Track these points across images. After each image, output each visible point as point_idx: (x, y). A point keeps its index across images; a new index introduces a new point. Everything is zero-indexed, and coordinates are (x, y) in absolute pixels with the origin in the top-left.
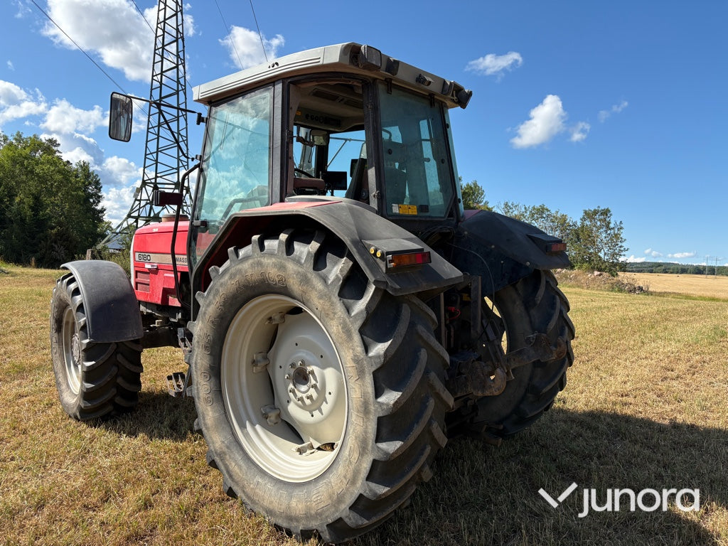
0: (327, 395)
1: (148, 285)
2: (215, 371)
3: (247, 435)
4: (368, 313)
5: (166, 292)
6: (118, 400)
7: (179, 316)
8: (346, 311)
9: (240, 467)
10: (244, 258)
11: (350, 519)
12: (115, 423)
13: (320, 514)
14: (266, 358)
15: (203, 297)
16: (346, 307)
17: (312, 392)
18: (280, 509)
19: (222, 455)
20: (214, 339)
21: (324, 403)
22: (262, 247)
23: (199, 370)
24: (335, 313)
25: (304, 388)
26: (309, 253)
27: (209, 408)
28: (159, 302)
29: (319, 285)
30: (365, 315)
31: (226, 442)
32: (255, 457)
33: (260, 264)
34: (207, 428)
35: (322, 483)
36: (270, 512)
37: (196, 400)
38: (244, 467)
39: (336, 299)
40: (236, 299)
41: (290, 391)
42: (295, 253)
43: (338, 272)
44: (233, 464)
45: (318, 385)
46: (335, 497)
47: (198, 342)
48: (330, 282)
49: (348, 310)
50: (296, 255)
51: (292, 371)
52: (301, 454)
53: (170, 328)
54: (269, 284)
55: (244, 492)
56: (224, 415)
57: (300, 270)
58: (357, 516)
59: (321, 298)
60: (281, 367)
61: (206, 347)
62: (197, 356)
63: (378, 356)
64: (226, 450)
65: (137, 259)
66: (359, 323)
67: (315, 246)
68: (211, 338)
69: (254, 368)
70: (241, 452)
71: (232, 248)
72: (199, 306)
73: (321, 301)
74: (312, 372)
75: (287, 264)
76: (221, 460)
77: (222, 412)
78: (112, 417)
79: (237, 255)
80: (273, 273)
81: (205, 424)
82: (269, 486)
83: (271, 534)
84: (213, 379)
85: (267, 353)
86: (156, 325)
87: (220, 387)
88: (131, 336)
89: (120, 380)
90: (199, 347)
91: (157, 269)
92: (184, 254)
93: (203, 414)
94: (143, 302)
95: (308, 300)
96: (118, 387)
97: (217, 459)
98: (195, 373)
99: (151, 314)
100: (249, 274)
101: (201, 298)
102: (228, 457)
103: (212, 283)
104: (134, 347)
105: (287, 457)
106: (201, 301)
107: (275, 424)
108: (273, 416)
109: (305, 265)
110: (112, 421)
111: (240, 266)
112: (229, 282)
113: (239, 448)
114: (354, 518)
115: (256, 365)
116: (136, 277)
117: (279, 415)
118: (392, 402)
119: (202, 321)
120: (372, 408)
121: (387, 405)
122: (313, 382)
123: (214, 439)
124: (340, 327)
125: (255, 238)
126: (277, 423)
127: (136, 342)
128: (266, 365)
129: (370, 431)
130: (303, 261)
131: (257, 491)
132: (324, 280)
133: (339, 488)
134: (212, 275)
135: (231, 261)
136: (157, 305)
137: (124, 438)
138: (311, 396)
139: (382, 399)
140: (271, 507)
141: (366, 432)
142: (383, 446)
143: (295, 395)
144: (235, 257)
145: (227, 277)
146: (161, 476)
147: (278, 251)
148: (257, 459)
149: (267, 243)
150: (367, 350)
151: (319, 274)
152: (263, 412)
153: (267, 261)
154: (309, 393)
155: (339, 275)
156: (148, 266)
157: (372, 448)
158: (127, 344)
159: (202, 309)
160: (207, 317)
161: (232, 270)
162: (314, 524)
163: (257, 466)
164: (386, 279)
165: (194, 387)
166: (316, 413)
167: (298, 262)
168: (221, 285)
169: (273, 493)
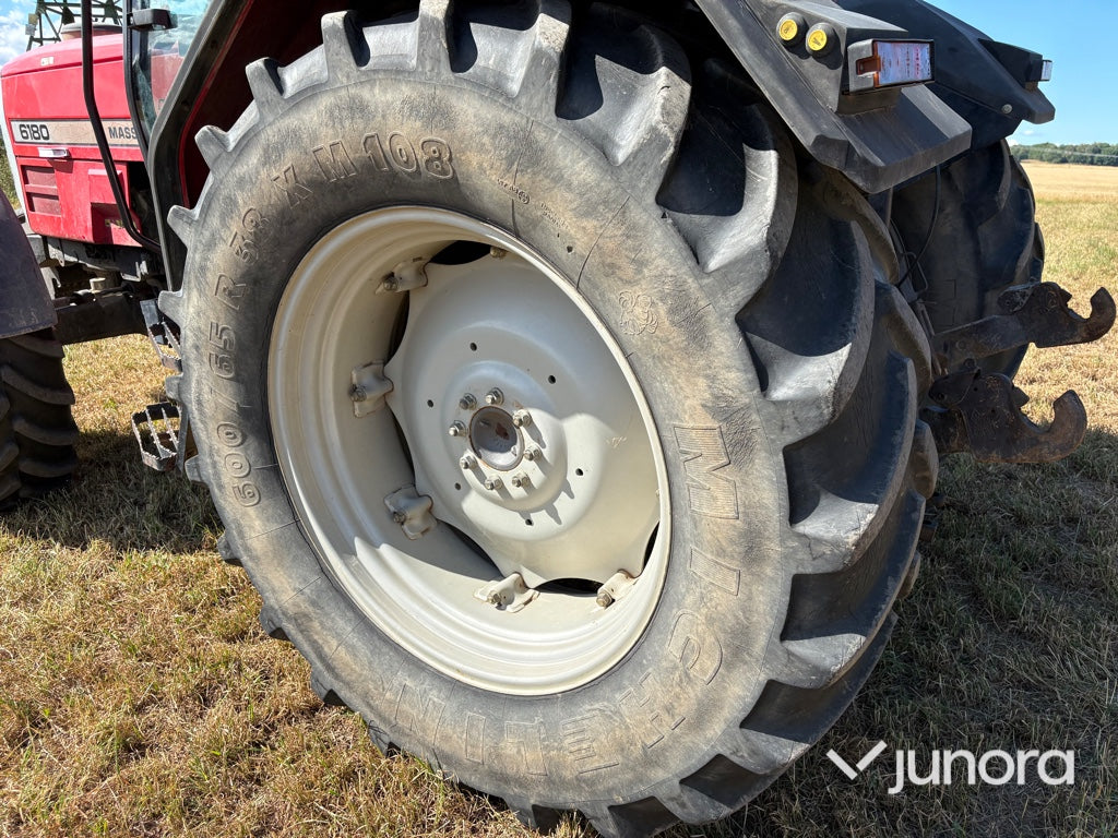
0: (572, 477)
1: (56, 197)
2: (255, 421)
3: (359, 572)
4: (773, 257)
5: (100, 214)
6: (27, 467)
7: (143, 268)
8: (687, 253)
9: (352, 649)
10: (299, 93)
11: (683, 805)
12: (32, 513)
13: (591, 783)
14: (382, 377)
15: (191, 222)
16: (686, 240)
17: (529, 468)
18: (473, 755)
19: (300, 619)
20: (238, 339)
21: (563, 495)
22: (360, 52)
23: (213, 417)
24: (640, 264)
25: (503, 459)
26: (538, 55)
27: (252, 512)
28: (89, 238)
29: (578, 166)
30: (764, 266)
31: (307, 591)
32: (388, 624)
33: (358, 108)
34: (252, 558)
35: (588, 710)
36: (444, 758)
37: (215, 491)
38: (363, 649)
39: (645, 212)
40: (290, 223)
41: (467, 466)
42: (480, 62)
43: (658, 117)
44: (334, 643)
45: (545, 452)
46: (637, 751)
47: (197, 348)
48: (621, 156)
49: (695, 250)
50: (486, 68)
51: (467, 416)
52: (500, 607)
53: (126, 296)
54: (394, 174)
55: (369, 705)
56: (293, 528)
57: (507, 118)
58: (703, 800)
59: (588, 210)
60: (430, 403)
61: (221, 362)
62: (198, 382)
63: (809, 402)
64: (311, 609)
65: (18, 138)
66: (740, 293)
67: (550, 31)
68: (230, 335)
69: (357, 405)
70: (350, 614)
71: (259, 63)
72: (182, 249)
73: (590, 224)
74: (528, 422)
75: (454, 100)
76: (302, 632)
77: (288, 520)
78: (25, 500)
79: (279, 86)
80: (406, 136)
81: (247, 549)
82: (434, 696)
83: (455, 809)
84: (252, 442)
85: (385, 364)
86: (93, 291)
87: (274, 459)
88: (24, 323)
89: (20, 426)
90: (201, 363)
91: (69, 158)
92: (125, 118)
93: (239, 526)
94: (54, 238)
95: (535, 223)
96: (18, 440)
97: (289, 628)
98: (200, 425)
99: (77, 265)
100: (324, 143)
101: (185, 224)
102: (316, 624)
103: (210, 179)
104: (41, 348)
105: (469, 618)
106: (186, 235)
107: (423, 533)
108: (415, 515)
109: (523, 100)
110: (26, 507)
111: (292, 121)
112: (263, 173)
113: (342, 605)
114: (695, 805)
115: (361, 399)
116: (25, 180)
117: (430, 510)
118: (852, 538)
119: (200, 291)
120: (774, 548)
121: (836, 543)
122: (531, 445)
123: (276, 584)
124: (662, 309)
125: (332, 20)
126: (427, 530)
127: (45, 335)
128: (384, 395)
129: (761, 608)
130: (515, 87)
131: (405, 707)
132: (601, 147)
133: (649, 733)
134: (208, 153)
135: (261, 106)
136: (85, 244)
137: (57, 551)
138: (527, 479)
139: (811, 526)
140: (446, 748)
141: (747, 610)
142: (806, 649)
143: (481, 476)
144: (271, 91)
145: (254, 158)
146: (154, 653)
147: (421, 59)
148: (393, 629)
149: (375, 36)
150: (764, 381)
151: (576, 128)
152: (392, 509)
153: (384, 97)
154: (519, 472)
155: (664, 129)
156: (46, 153)
157: (768, 650)
158: (22, 344)
159: (193, 258)
160: (212, 278)
161: (270, 135)
162: (570, 799)
163: (396, 648)
164: (842, 134)
165: (204, 458)
166: (542, 518)
167: (494, 89)
168: (241, 182)
169: (447, 715)
